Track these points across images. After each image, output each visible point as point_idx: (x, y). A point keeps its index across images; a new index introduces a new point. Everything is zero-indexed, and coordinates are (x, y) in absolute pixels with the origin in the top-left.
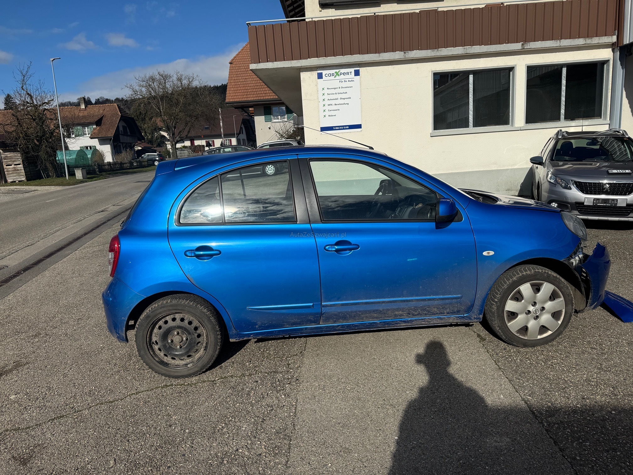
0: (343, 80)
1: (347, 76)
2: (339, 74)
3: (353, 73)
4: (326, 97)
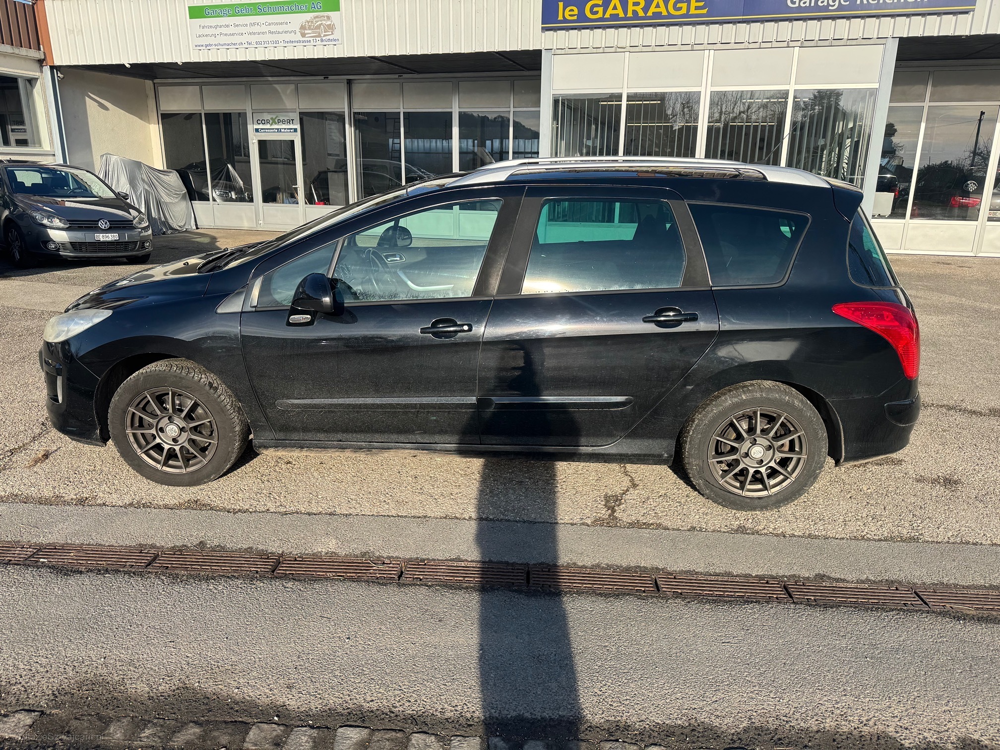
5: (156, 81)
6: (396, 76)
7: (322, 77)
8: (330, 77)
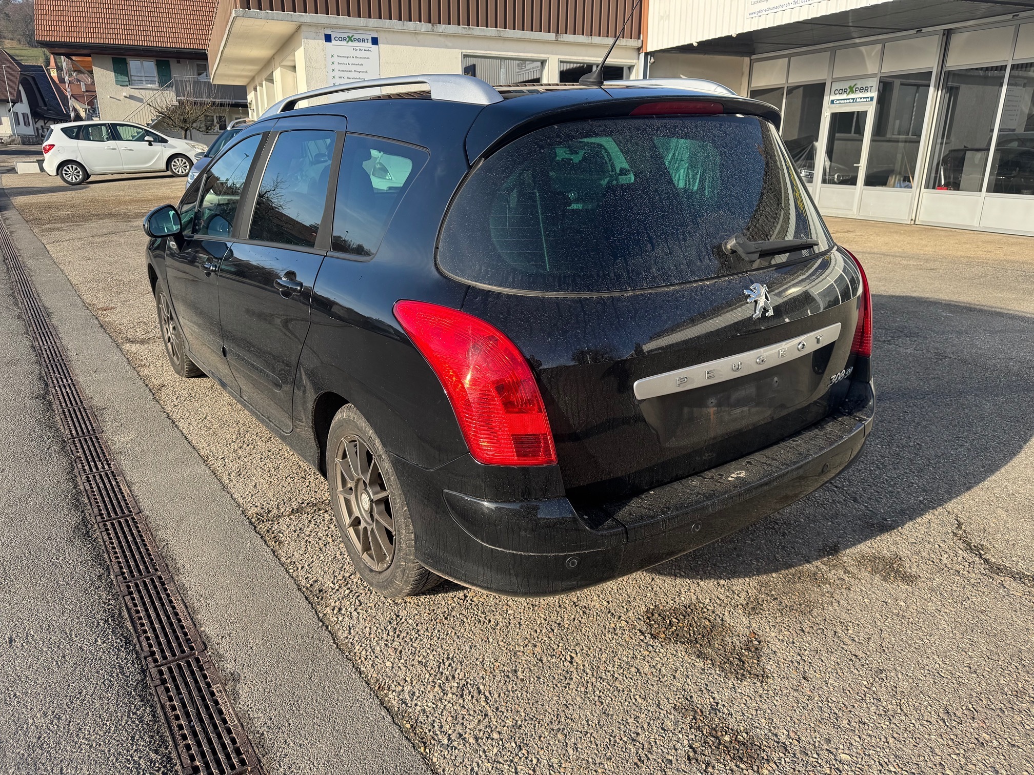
0: (358, 48)
1: (361, 44)
2: (353, 39)
3: (370, 40)
4: (336, 67)
5: (754, 57)
6: (1010, 16)
7: (914, 31)
8: (924, 30)
